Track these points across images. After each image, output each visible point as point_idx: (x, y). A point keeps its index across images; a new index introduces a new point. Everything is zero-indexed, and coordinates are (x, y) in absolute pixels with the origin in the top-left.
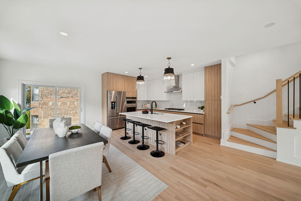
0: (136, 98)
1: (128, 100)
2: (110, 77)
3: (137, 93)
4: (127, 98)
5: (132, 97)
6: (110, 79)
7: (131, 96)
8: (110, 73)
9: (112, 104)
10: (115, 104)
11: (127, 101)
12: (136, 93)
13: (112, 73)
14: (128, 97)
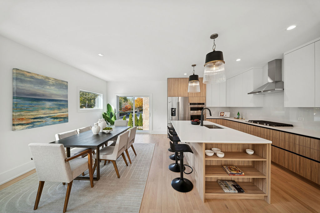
0: (203, 104)
1: (192, 106)
2: (171, 82)
3: (206, 97)
4: (191, 104)
5: (198, 102)
6: (171, 84)
7: (196, 102)
8: (171, 78)
9: (172, 110)
10: (175, 110)
11: (191, 108)
12: (204, 98)
13: (173, 78)
14: (192, 102)
